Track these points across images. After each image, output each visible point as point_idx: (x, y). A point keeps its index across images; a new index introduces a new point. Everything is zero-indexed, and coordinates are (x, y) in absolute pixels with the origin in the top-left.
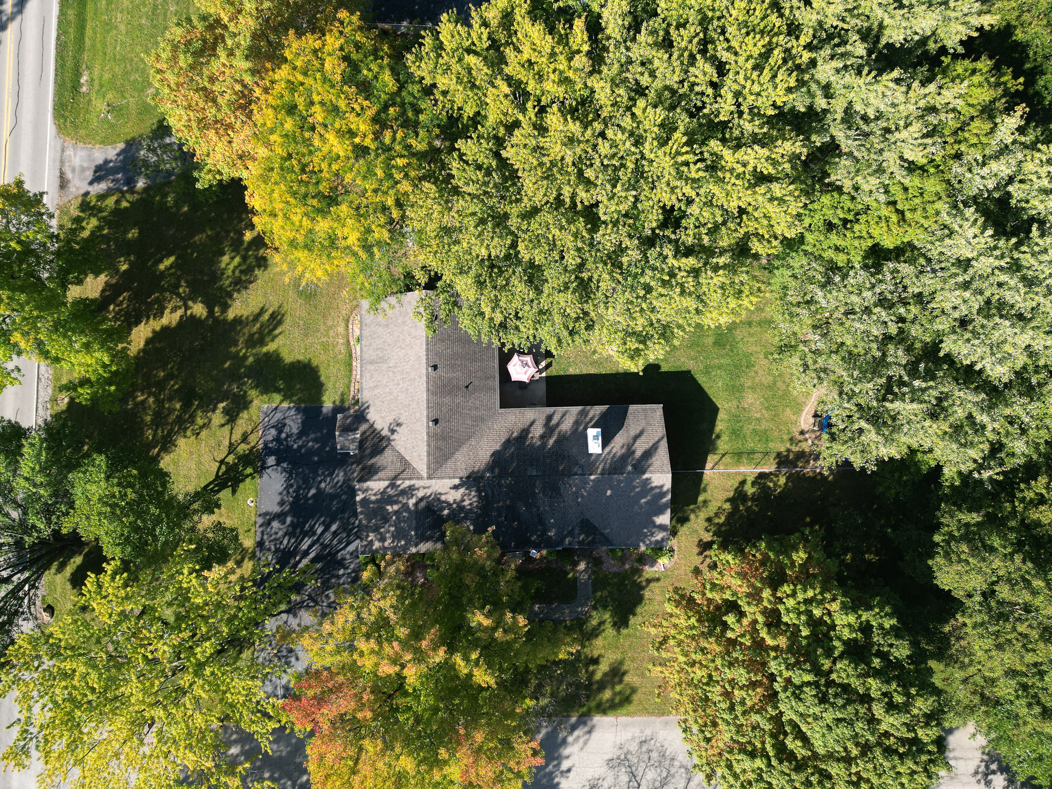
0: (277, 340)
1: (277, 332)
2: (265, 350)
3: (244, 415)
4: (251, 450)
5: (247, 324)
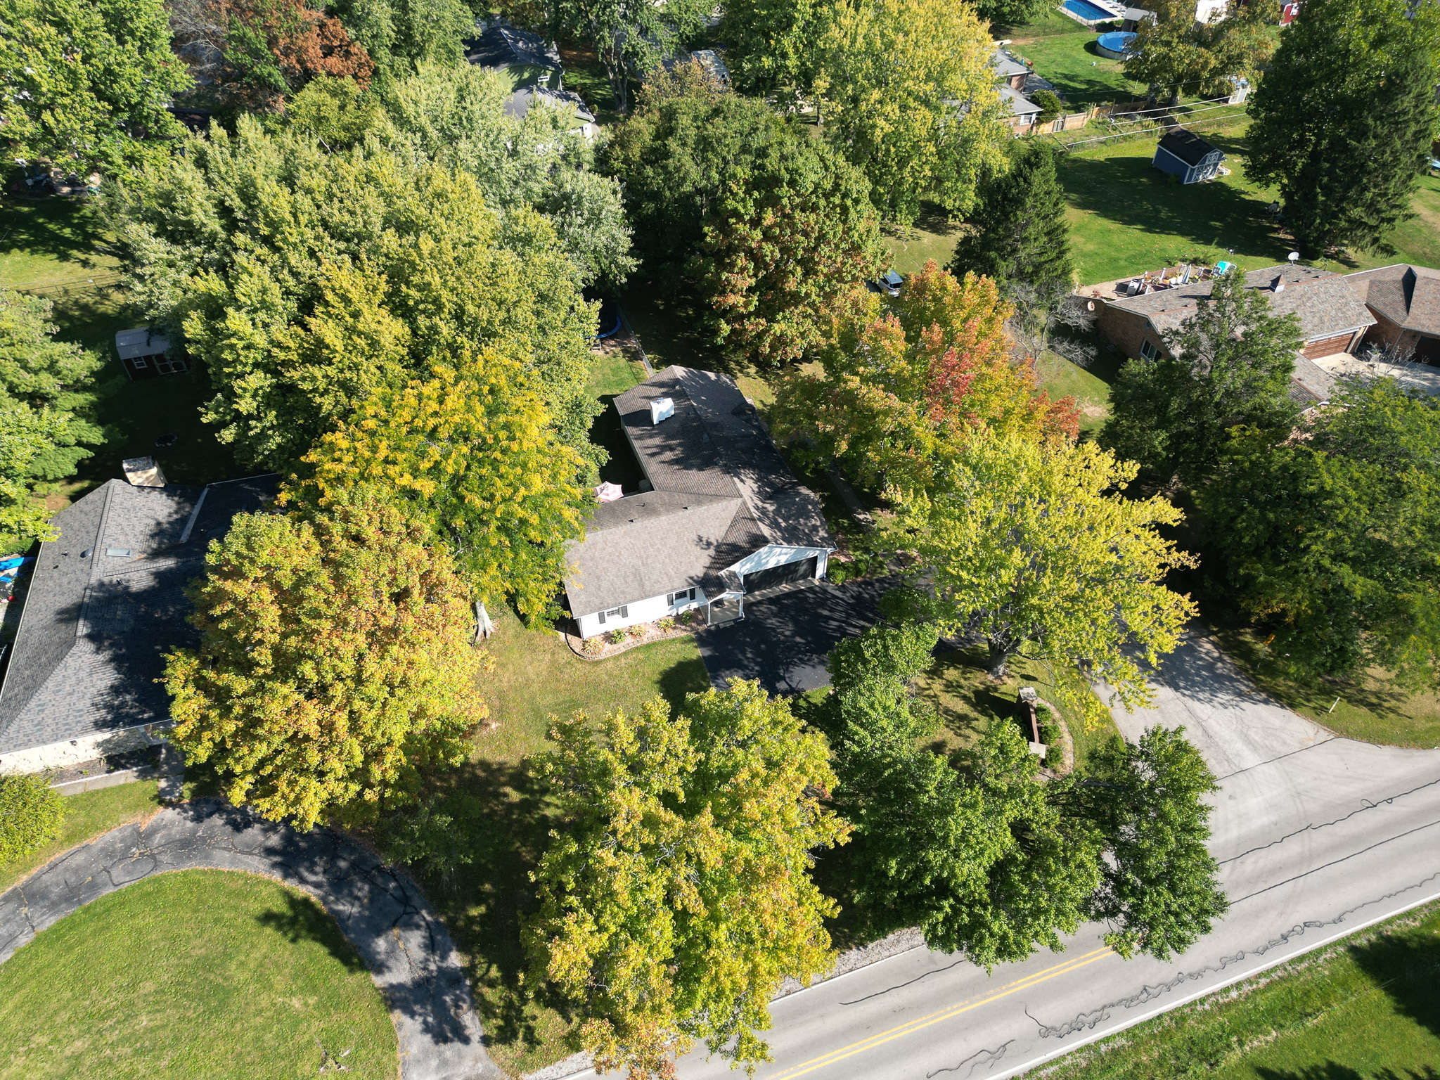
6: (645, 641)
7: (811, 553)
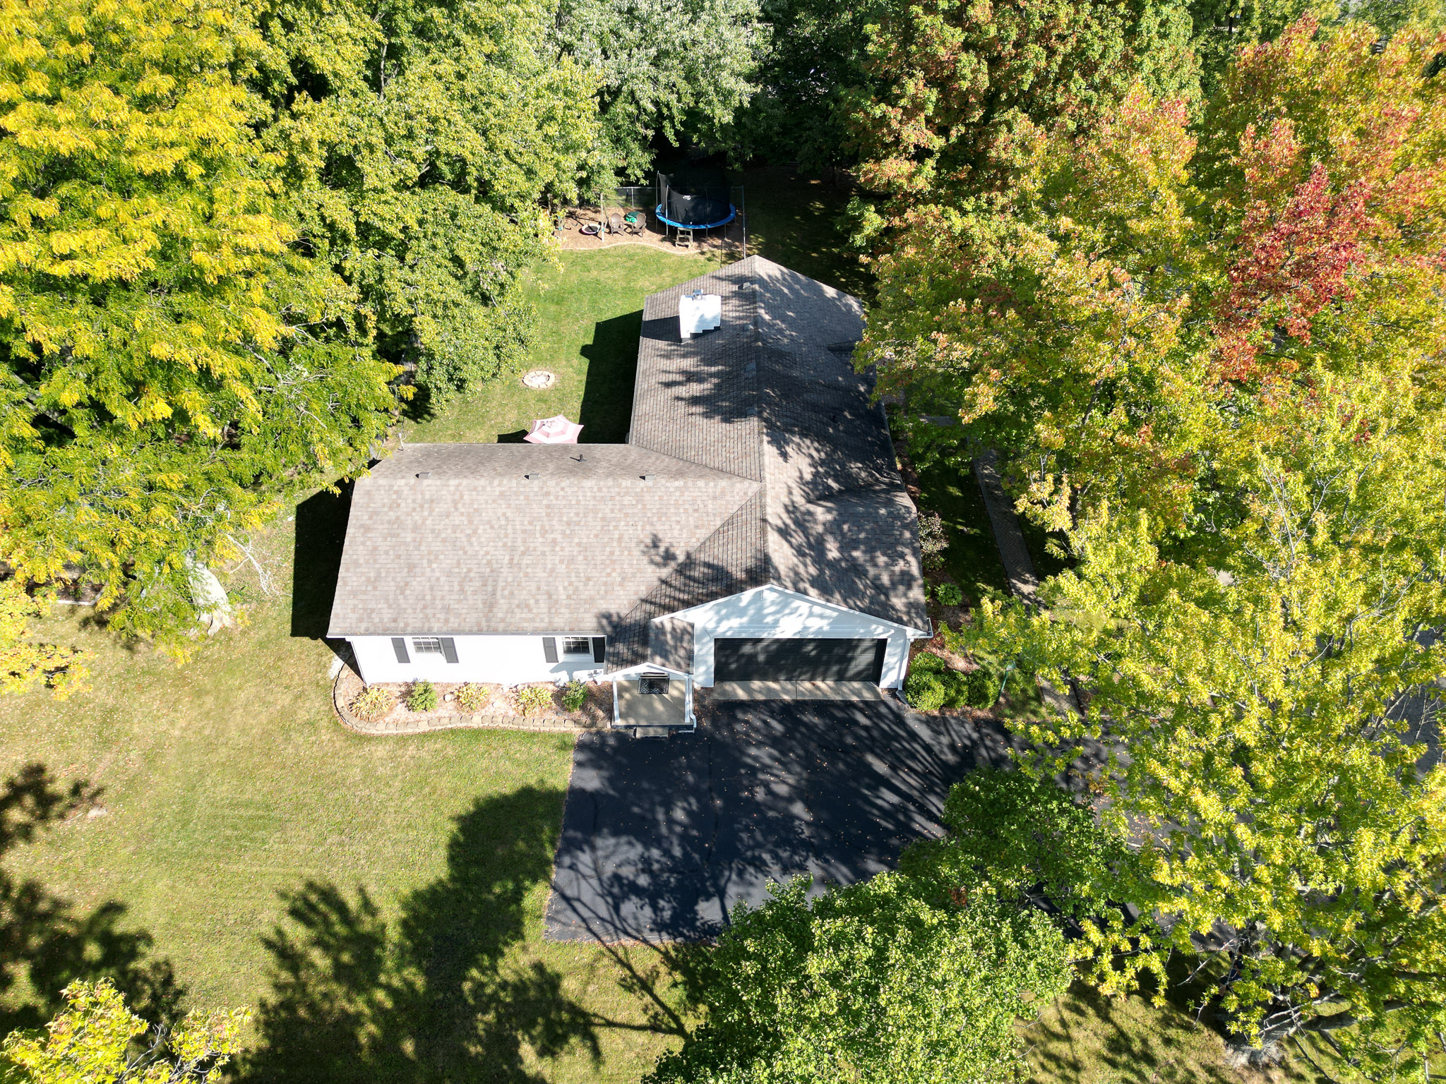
0: (377, 901)
1: (353, 902)
2: (394, 934)
3: (570, 987)
4: (673, 964)
5: (301, 986)
6: (476, 722)
7: (879, 629)
